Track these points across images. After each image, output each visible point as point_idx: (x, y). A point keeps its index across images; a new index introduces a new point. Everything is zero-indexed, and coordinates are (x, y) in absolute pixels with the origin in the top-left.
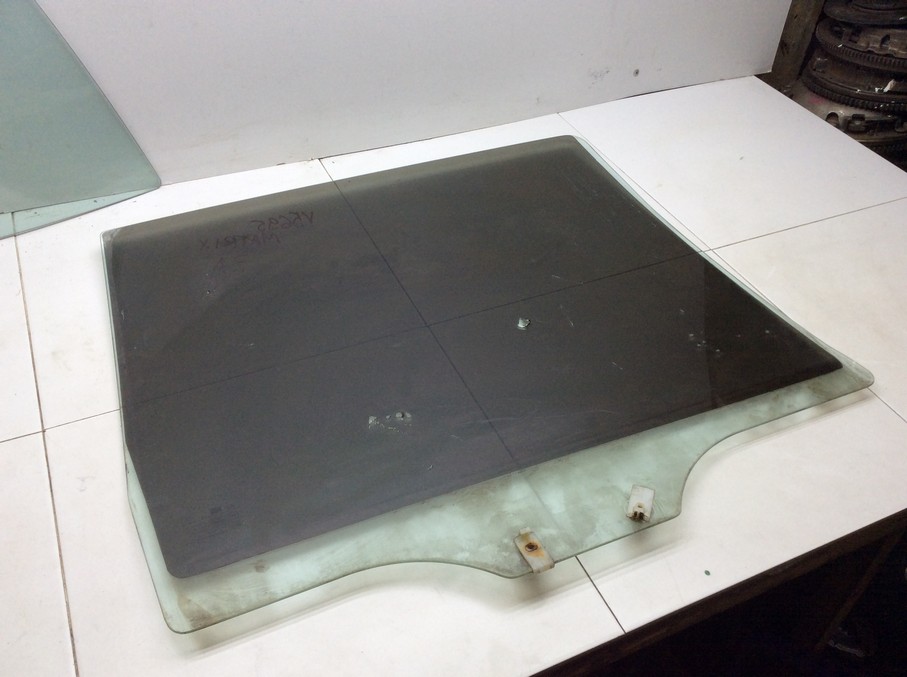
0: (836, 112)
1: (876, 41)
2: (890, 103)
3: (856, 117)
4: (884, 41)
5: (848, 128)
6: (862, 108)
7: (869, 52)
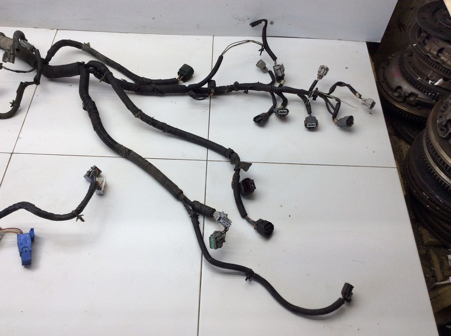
0: (402, 86)
1: (436, 51)
2: (436, 94)
3: (412, 94)
4: (441, 51)
5: (405, 100)
6: (419, 89)
7: (428, 56)
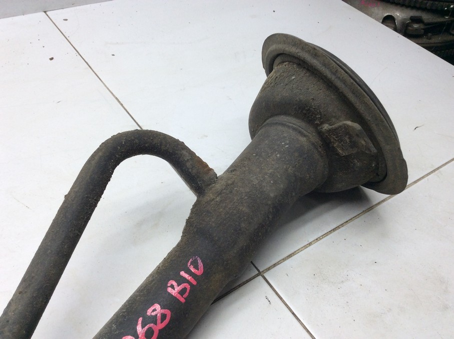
0: (392, 14)
3: (414, 20)
5: (406, 31)
